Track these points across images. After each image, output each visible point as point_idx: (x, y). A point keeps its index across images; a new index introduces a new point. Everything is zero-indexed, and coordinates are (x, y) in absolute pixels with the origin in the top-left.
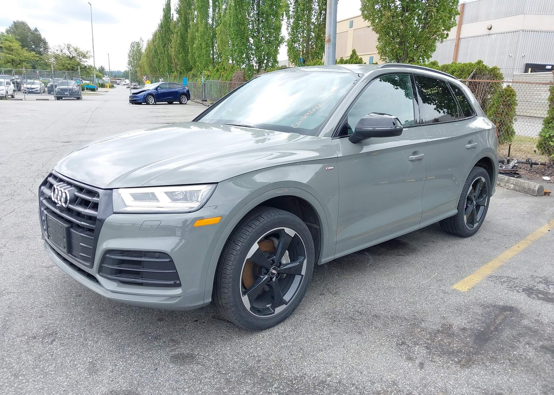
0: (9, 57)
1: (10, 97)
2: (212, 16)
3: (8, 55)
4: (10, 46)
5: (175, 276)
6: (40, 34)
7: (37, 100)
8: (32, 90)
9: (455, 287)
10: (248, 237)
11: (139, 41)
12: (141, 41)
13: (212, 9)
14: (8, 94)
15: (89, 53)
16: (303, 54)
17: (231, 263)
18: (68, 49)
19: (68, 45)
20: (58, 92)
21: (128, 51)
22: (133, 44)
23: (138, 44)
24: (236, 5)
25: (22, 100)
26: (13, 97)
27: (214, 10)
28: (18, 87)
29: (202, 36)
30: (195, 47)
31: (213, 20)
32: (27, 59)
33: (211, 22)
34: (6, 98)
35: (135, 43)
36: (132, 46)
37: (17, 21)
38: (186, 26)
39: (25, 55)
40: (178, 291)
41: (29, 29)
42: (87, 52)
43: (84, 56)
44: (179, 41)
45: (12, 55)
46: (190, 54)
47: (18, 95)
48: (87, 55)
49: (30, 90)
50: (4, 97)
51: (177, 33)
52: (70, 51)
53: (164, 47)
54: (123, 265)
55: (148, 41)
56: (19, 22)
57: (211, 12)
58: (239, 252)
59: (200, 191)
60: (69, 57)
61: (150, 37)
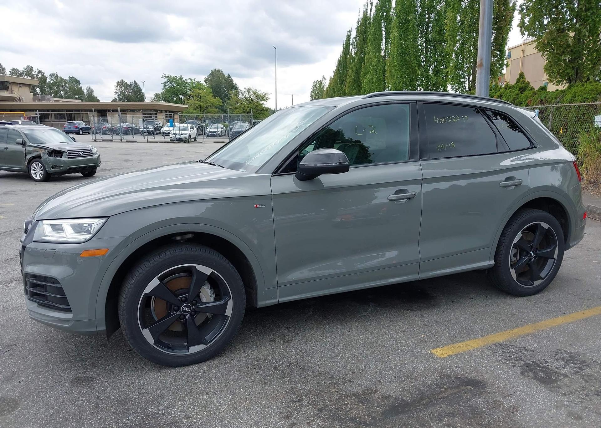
0: (197, 103)
1: (193, 140)
2: (384, 49)
3: (197, 102)
4: (199, 94)
5: (65, 301)
6: (232, 80)
7: (214, 142)
8: (214, 134)
9: (434, 351)
10: (144, 272)
11: (321, 80)
12: (324, 79)
13: (385, 40)
14: (191, 138)
15: (267, 96)
16: (469, 82)
17: (124, 296)
18: (248, 93)
19: (248, 89)
20: (232, 135)
21: (310, 91)
22: (315, 83)
23: (320, 82)
24: (400, 35)
25: (202, 143)
26: (195, 140)
27: (387, 42)
28: (201, 131)
29: (375, 70)
30: (365, 82)
31: (385, 52)
32: (212, 105)
33: (384, 54)
34: (189, 141)
35: (317, 82)
36: (315, 85)
37: (214, 70)
38: (361, 60)
39: (210, 100)
40: (69, 316)
41: (223, 76)
42: (265, 94)
43: (263, 99)
44: (353, 77)
45: (200, 101)
46: (363, 90)
47: (200, 139)
48: (265, 98)
49: (213, 134)
50: (187, 141)
51: (352, 68)
52: (250, 94)
53: (341, 84)
54: (37, 288)
55: (331, 78)
56: (216, 70)
57: (383, 44)
58: (132, 286)
59: (93, 224)
60: (249, 101)
61: (332, 75)
